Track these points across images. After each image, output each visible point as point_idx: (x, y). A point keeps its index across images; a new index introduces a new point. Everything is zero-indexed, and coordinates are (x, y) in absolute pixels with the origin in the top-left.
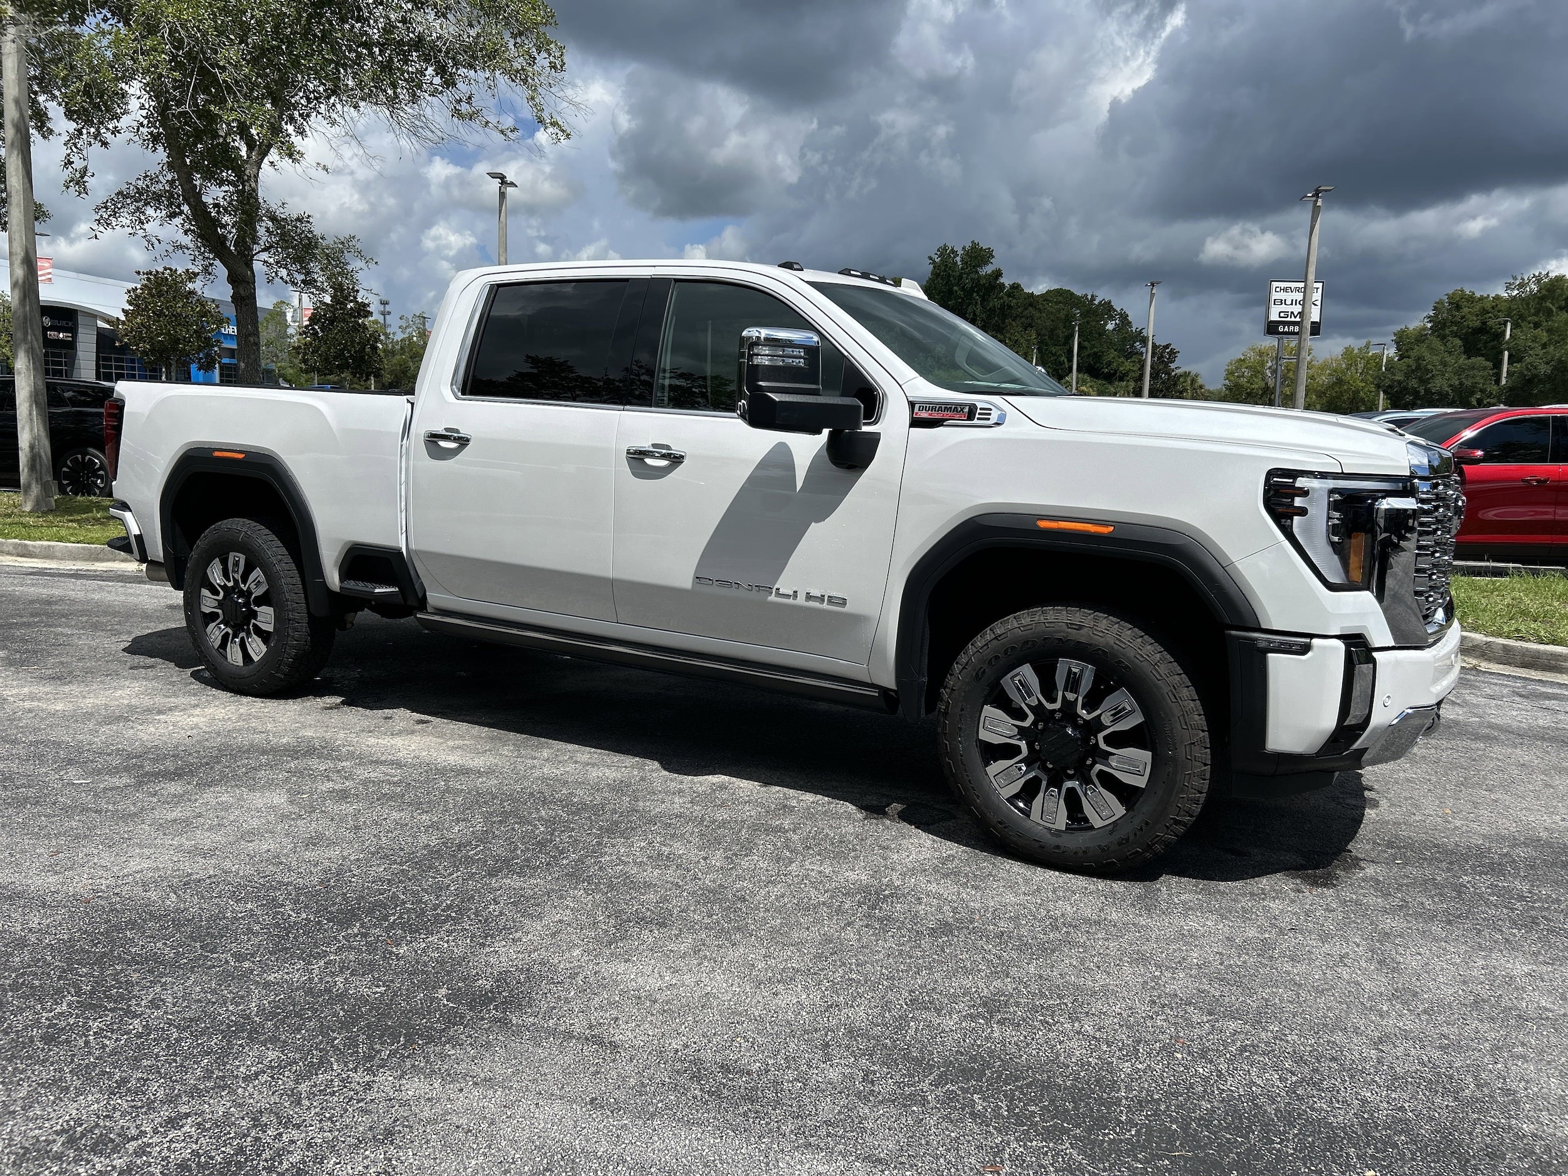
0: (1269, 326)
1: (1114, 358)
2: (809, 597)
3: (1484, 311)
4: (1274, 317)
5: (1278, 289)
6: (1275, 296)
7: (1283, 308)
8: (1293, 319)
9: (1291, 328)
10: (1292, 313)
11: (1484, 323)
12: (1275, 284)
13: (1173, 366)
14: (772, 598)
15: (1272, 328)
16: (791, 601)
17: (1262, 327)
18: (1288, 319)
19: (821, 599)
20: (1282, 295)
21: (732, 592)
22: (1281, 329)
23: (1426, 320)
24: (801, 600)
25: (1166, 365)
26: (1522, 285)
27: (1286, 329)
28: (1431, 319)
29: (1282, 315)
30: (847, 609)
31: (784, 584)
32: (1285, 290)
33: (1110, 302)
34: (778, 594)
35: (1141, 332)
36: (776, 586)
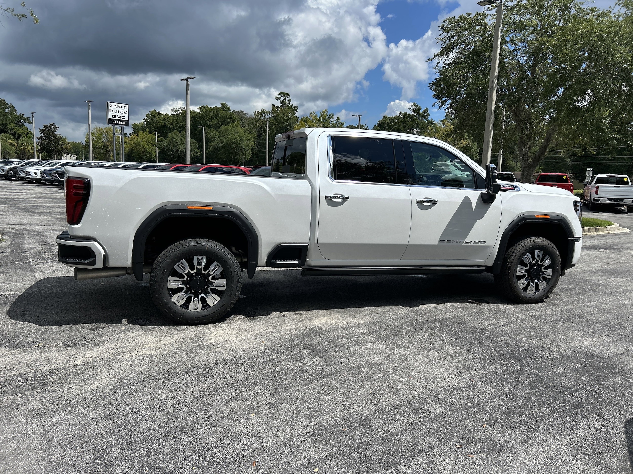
0: (109, 121)
1: (13, 127)
2: (475, 242)
3: (164, 119)
4: (110, 117)
5: (111, 106)
6: (110, 108)
7: (114, 113)
8: (118, 118)
9: (118, 122)
10: (117, 116)
11: (165, 124)
12: (109, 103)
13: (56, 133)
14: (464, 244)
15: (110, 121)
16: (469, 244)
17: (106, 121)
18: (116, 118)
19: (478, 243)
20: (112, 108)
21: (451, 244)
22: (113, 122)
23: (144, 121)
24: (472, 244)
25: (53, 133)
26: (176, 111)
27: (116, 122)
28: (146, 120)
29: (113, 116)
30: (486, 244)
31: (468, 240)
32: (114, 106)
33: (4, 100)
34: (466, 243)
35: (23, 115)
36: (466, 240)
